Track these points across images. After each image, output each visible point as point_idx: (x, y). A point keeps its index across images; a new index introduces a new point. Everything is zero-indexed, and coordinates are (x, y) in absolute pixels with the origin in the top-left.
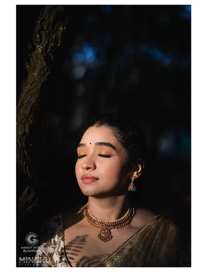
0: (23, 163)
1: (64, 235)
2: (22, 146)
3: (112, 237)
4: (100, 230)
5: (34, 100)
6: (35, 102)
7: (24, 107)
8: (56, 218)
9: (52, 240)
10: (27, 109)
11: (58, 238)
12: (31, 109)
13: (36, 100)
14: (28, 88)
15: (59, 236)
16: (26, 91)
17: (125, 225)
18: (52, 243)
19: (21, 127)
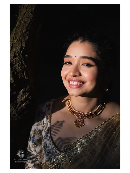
0: (21, 70)
1: (51, 119)
2: (20, 58)
3: (84, 125)
4: (77, 118)
5: (29, 20)
6: (30, 22)
7: (21, 27)
8: (48, 104)
9: (42, 121)
10: (23, 28)
11: (46, 120)
12: (27, 28)
13: (31, 20)
14: (24, 11)
15: (47, 118)
16: (23, 13)
17: (96, 116)
18: (42, 123)
19: (19, 43)
